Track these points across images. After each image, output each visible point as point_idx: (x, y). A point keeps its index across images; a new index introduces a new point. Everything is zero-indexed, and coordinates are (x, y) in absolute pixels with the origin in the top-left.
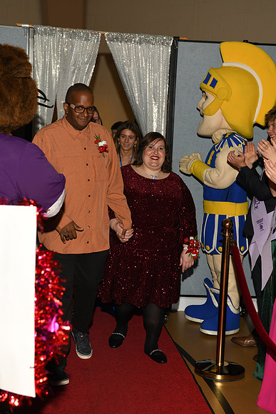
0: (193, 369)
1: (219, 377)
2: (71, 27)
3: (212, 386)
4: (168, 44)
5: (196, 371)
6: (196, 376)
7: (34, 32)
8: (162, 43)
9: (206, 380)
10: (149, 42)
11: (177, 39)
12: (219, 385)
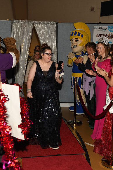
0: (67, 123)
1: (75, 125)
3: (73, 128)
4: (55, 24)
5: (68, 124)
7: (13, 22)
9: (71, 126)
10: (49, 24)
12: (75, 127)
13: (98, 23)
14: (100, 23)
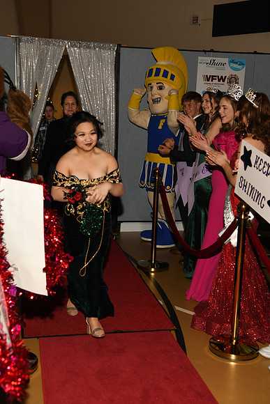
1: (153, 270)
2: (46, 37)
3: (149, 276)
4: (113, 49)
5: (138, 267)
6: (138, 270)
7: (20, 41)
8: (110, 49)
11: (119, 46)
12: (153, 274)
14: (212, 51)
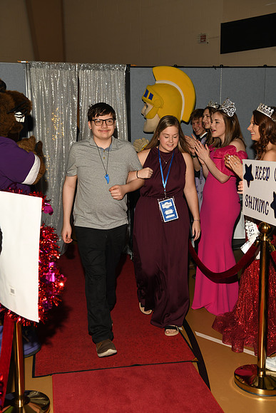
2: (55, 61)
4: (123, 69)
7: (30, 66)
8: (119, 69)
10: (110, 69)
11: (129, 66)
13: (218, 67)
14: (222, 66)
